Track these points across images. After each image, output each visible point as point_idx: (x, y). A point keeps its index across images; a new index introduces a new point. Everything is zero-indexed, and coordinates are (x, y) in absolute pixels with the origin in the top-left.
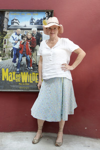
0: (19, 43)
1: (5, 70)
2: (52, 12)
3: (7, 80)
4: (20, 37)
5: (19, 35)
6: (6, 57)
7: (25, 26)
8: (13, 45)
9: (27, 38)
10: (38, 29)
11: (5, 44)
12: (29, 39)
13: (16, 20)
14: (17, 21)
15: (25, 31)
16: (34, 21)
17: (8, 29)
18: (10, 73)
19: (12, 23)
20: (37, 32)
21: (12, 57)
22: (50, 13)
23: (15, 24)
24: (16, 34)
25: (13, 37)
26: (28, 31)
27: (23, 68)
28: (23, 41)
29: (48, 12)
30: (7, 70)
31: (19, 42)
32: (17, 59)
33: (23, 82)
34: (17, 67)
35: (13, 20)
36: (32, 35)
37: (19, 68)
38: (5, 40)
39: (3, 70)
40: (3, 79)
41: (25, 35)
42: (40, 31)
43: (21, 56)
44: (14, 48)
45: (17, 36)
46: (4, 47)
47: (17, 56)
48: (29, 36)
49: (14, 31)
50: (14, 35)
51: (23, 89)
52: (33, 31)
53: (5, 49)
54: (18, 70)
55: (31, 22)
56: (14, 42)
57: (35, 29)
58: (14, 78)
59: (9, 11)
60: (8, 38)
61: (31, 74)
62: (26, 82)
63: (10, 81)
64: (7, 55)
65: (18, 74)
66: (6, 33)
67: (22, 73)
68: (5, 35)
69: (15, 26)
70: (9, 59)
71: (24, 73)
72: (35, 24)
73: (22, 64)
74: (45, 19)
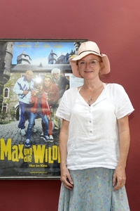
0: (29, 95)
1: (6, 143)
3: (9, 159)
5: (29, 81)
6: (7, 119)
7: (41, 66)
8: (19, 98)
11: (6, 96)
12: (47, 88)
13: (25, 56)
14: (27, 58)
15: (40, 74)
16: (55, 57)
17: (12, 72)
18: (15, 147)
19: (19, 61)
21: (18, 119)
24: (26, 79)
25: (20, 85)
26: (45, 74)
27: (36, 138)
28: (37, 91)
30: (9, 141)
31: (30, 92)
32: (27, 123)
33: (36, 161)
34: (27, 136)
35: (20, 56)
36: (53, 80)
37: (29, 138)
38: (7, 90)
39: (2, 141)
40: (2, 158)
42: (66, 75)
43: (33, 116)
44: (21, 104)
45: (26, 83)
46: (5, 101)
47: (26, 116)
48: (48, 83)
49: (22, 74)
51: (36, 175)
52: (54, 74)
53: (5, 105)
54: (28, 141)
55: (51, 61)
56: (22, 92)
57: (57, 70)
58: (21, 156)
59: (14, 41)
60: (11, 86)
61: (50, 148)
62: (42, 161)
63: (14, 160)
64: (9, 115)
65: (28, 148)
66: (8, 77)
67: (34, 147)
68: (6, 82)
69: (24, 66)
70: (12, 123)
71: (39, 146)
72: (58, 62)
73: (35, 130)
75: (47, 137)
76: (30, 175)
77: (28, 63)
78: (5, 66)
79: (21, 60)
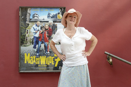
1: (27, 55)
2: (64, 8)
3: (29, 63)
4: (40, 28)
5: (38, 26)
6: (28, 44)
7: (44, 19)
8: (34, 34)
9: (45, 28)
10: (54, 22)
11: (27, 33)
12: (46, 30)
13: (36, 15)
14: (37, 16)
15: (43, 23)
16: (50, 15)
17: (30, 22)
18: (32, 57)
19: (33, 17)
20: (53, 24)
21: (33, 44)
22: (63, 9)
23: (36, 18)
24: (37, 25)
25: (34, 28)
26: (46, 23)
27: (42, 53)
28: (42, 31)
29: (61, 9)
30: (29, 54)
31: (38, 32)
32: (37, 46)
33: (42, 64)
34: (37, 52)
35: (34, 15)
36: (49, 26)
37: (38, 53)
38: (28, 30)
39: (26, 54)
40: (26, 62)
41: (43, 26)
42: (56, 23)
43: (40, 43)
44: (35, 37)
45: (37, 27)
46: (27, 36)
47: (37, 43)
48: (47, 27)
49: (35, 23)
50: (34, 26)
51: (42, 70)
52: (50, 23)
54: (38, 54)
55: (49, 17)
56: (35, 31)
57: (51, 21)
58: (34, 61)
59: (31, 8)
60: (30, 29)
61: (48, 58)
62: (44, 64)
63: (31, 63)
64: (29, 42)
65: (38, 57)
66: (28, 25)
67: (41, 57)
68: (27, 27)
69: (36, 19)
70: (30, 46)
71: (43, 57)
72: (52, 18)
73: (41, 49)
74: (59, 14)
75: (47, 52)
76: (39, 70)
77: (37, 18)
78: (27, 20)
79: (34, 17)
